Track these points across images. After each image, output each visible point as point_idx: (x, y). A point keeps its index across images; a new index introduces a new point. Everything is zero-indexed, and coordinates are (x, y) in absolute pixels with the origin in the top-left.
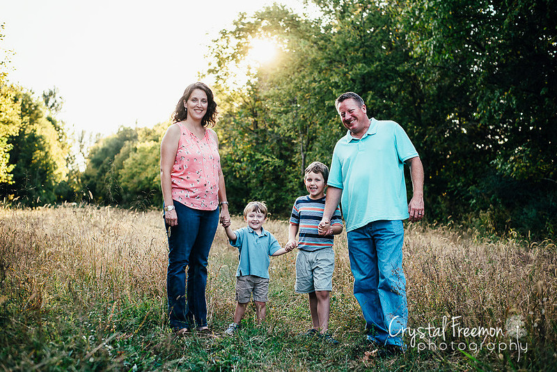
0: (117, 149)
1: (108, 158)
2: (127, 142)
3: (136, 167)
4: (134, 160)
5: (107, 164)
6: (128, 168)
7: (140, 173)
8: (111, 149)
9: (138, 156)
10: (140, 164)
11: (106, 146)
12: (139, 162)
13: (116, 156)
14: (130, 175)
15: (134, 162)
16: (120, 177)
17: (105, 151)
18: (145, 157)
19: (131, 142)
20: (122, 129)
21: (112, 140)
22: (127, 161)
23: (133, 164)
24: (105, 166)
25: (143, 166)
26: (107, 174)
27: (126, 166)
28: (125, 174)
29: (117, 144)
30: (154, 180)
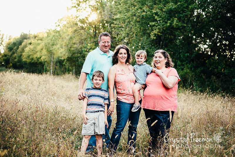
0: (20, 43)
1: (16, 47)
2: (25, 40)
3: (31, 52)
4: (30, 48)
5: (15, 50)
6: (27, 52)
7: (33, 55)
8: (17, 43)
9: (31, 47)
10: (32, 51)
11: (15, 41)
12: (32, 50)
13: (20, 47)
14: (28, 56)
15: (30, 49)
16: (22, 56)
17: (14, 44)
18: (35, 47)
19: (27, 40)
20: (23, 34)
21: (18, 39)
22: (26, 49)
23: (29, 51)
24: (14, 51)
25: (35, 52)
26: (15, 55)
27: (26, 51)
28: (25, 55)
29: (20, 41)
30: (41, 59)
